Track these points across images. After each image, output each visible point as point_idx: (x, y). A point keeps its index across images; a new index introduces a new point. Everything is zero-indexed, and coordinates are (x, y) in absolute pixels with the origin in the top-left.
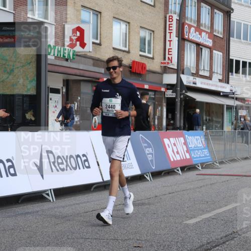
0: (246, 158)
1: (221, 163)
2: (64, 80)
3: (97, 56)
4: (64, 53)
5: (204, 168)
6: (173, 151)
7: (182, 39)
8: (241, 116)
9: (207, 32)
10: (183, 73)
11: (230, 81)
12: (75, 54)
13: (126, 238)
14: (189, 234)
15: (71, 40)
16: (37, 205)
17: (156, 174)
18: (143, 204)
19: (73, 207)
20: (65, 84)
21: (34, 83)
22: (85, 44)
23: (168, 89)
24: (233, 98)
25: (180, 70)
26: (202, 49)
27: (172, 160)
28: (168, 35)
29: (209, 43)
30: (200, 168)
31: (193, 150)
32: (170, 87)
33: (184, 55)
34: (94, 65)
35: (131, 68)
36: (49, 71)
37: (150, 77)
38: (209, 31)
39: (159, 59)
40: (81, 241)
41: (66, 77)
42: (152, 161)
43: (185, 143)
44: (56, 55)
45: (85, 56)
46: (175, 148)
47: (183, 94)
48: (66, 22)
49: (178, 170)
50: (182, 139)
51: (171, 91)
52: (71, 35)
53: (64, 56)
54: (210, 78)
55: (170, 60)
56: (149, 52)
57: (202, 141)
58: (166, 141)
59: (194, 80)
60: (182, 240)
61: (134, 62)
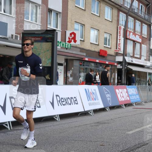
1: (146, 102)
2: (65, 59)
3: (82, 47)
4: (65, 45)
5: (137, 105)
6: (121, 96)
7: (126, 38)
9: (139, 35)
10: (126, 56)
11: (150, 60)
12: (71, 46)
13: (96, 140)
14: (129, 139)
15: (69, 39)
16: (50, 123)
17: (112, 108)
18: (105, 123)
19: (69, 124)
20: (66, 61)
21: (50, 61)
22: (76, 41)
23: (118, 64)
25: (124, 54)
26: (136, 43)
27: (120, 100)
28: (119, 36)
29: (140, 40)
30: (134, 105)
31: (131, 95)
32: (119, 63)
33: (127, 47)
34: (81, 51)
35: (99, 53)
36: (58, 55)
37: (109, 58)
38: (140, 34)
39: (114, 48)
40: (73, 142)
41: (66, 57)
42: (110, 101)
43: (127, 92)
44: (61, 46)
45: (76, 47)
46: (121, 94)
47: (126, 67)
48: (67, 30)
49: (123, 106)
50: (125, 90)
51: (120, 65)
52: (69, 36)
53: (65, 47)
54: (140, 58)
55: (120, 49)
56: (109, 45)
58: (117, 91)
59: (132, 59)
60: (125, 142)
61: (101, 50)
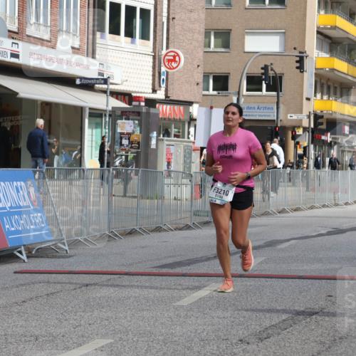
0: (132, 233)
1: (74, 244)
5: (35, 257)
8: (121, 134)
24: (104, 92)
30: (24, 257)
31: (9, 214)
57: (29, 193)
59: (15, 48)
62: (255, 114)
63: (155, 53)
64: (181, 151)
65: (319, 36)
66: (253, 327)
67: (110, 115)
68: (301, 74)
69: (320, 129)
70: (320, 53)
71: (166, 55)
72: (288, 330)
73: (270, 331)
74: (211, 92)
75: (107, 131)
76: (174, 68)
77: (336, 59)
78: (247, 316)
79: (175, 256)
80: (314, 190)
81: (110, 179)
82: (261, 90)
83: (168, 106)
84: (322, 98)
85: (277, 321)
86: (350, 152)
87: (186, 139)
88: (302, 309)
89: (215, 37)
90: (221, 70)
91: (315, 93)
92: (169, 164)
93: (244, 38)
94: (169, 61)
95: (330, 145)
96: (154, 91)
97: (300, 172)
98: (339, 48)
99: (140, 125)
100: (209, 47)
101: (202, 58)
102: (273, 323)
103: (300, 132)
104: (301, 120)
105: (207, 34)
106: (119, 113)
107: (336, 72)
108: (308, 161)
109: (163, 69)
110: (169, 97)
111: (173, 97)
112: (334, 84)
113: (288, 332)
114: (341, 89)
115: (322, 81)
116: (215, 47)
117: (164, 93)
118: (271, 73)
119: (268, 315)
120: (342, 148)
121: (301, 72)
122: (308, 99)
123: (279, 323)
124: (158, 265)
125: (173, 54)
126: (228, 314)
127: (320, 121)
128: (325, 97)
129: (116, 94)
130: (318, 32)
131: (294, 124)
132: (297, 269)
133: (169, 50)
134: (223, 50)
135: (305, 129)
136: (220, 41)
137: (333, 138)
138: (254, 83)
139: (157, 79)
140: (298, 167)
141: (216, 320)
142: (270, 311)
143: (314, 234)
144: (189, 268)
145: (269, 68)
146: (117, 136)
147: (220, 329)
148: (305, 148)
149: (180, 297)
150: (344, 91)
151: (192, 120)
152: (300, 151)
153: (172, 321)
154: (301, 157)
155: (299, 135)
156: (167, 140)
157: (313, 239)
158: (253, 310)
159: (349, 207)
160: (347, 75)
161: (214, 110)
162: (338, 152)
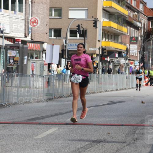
0: (15, 104)
24: (2, 37)
62: (74, 48)
63: (26, 19)
64: (39, 65)
65: (104, 11)
66: (72, 148)
67: (4, 48)
68: (95, 29)
69: (105, 55)
70: (104, 19)
71: (31, 20)
72: (89, 149)
73: (80, 150)
74: (53, 37)
75: (3, 55)
76: (35, 26)
77: (112, 22)
78: (69, 143)
79: (36, 115)
80: (101, 84)
81: (4, 78)
82: (76, 37)
83: (32, 44)
84: (105, 40)
85: (84, 145)
86: (119, 66)
87: (41, 60)
88: (95, 139)
89: (54, 12)
90: (57, 27)
91: (102, 38)
92: (33, 71)
93: (68, 12)
94: (33, 22)
95: (109, 63)
96: (26, 37)
97: (95, 75)
98: (113, 17)
99: (19, 53)
100: (52, 16)
101: (48, 21)
102: (82, 146)
103: (95, 56)
104: (96, 51)
105: (51, 10)
106: (9, 47)
107: (112, 28)
108: (99, 70)
109: (30, 26)
110: (33, 40)
111: (35, 40)
112: (111, 34)
113: (89, 150)
114: (115, 36)
115: (105, 32)
116: (55, 16)
117: (30, 38)
118: (81, 29)
119: (79, 142)
120: (115, 64)
121: (95, 28)
122: (99, 41)
123: (85, 146)
124: (27, 119)
125: (34, 19)
126: (60, 142)
127: (105, 51)
128: (107, 40)
129: (7, 38)
130: (103, 9)
131: (92, 53)
132: (93, 120)
133: (33, 17)
134: (58, 17)
135: (97, 55)
136: (57, 13)
137: (110, 59)
138: (73, 33)
139: (27, 31)
140: (94, 73)
141: (55, 145)
142: (80, 140)
143: (102, 104)
144: (42, 120)
145: (81, 26)
146: (8, 58)
147: (56, 149)
148: (97, 64)
149: (38, 134)
150: (116, 37)
151: (44, 51)
152: (95, 65)
153: (34, 146)
154: (95, 68)
155: (95, 58)
156: (32, 60)
157: (101, 107)
158: (72, 140)
159: (118, 92)
160: (117, 29)
161: (55, 46)
162: (113, 66)
